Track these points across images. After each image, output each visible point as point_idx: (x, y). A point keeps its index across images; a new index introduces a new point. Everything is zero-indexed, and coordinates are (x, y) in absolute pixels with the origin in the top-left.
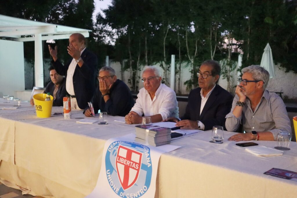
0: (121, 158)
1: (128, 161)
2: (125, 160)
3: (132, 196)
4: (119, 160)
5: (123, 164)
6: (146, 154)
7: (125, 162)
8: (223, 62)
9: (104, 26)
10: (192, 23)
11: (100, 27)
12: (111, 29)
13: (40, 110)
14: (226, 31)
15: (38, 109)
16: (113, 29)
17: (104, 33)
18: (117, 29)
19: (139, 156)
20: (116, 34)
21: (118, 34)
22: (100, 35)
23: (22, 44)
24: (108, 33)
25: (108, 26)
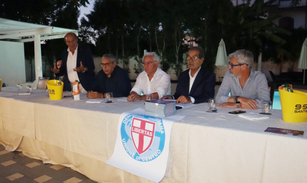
0: (135, 128)
1: (142, 130)
2: (139, 129)
3: (147, 159)
4: (134, 129)
5: (138, 133)
6: (159, 123)
7: (139, 131)
8: (186, 55)
9: (88, 28)
10: (160, 24)
11: (84, 29)
12: (94, 30)
13: (53, 94)
14: (188, 30)
15: (52, 92)
16: (95, 30)
17: (88, 33)
18: (98, 30)
19: (152, 125)
20: (97, 34)
21: (99, 34)
22: (84, 35)
23: (23, 43)
24: (91, 34)
25: (91, 27)
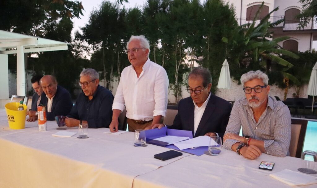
8: (186, 75)
9: (81, 41)
10: (160, 40)
11: (78, 43)
12: (88, 44)
13: (12, 121)
14: (189, 48)
15: (11, 119)
17: (81, 48)
18: (93, 44)
20: (92, 49)
21: (94, 49)
22: (77, 50)
23: (7, 56)
24: (85, 48)
25: (85, 41)
